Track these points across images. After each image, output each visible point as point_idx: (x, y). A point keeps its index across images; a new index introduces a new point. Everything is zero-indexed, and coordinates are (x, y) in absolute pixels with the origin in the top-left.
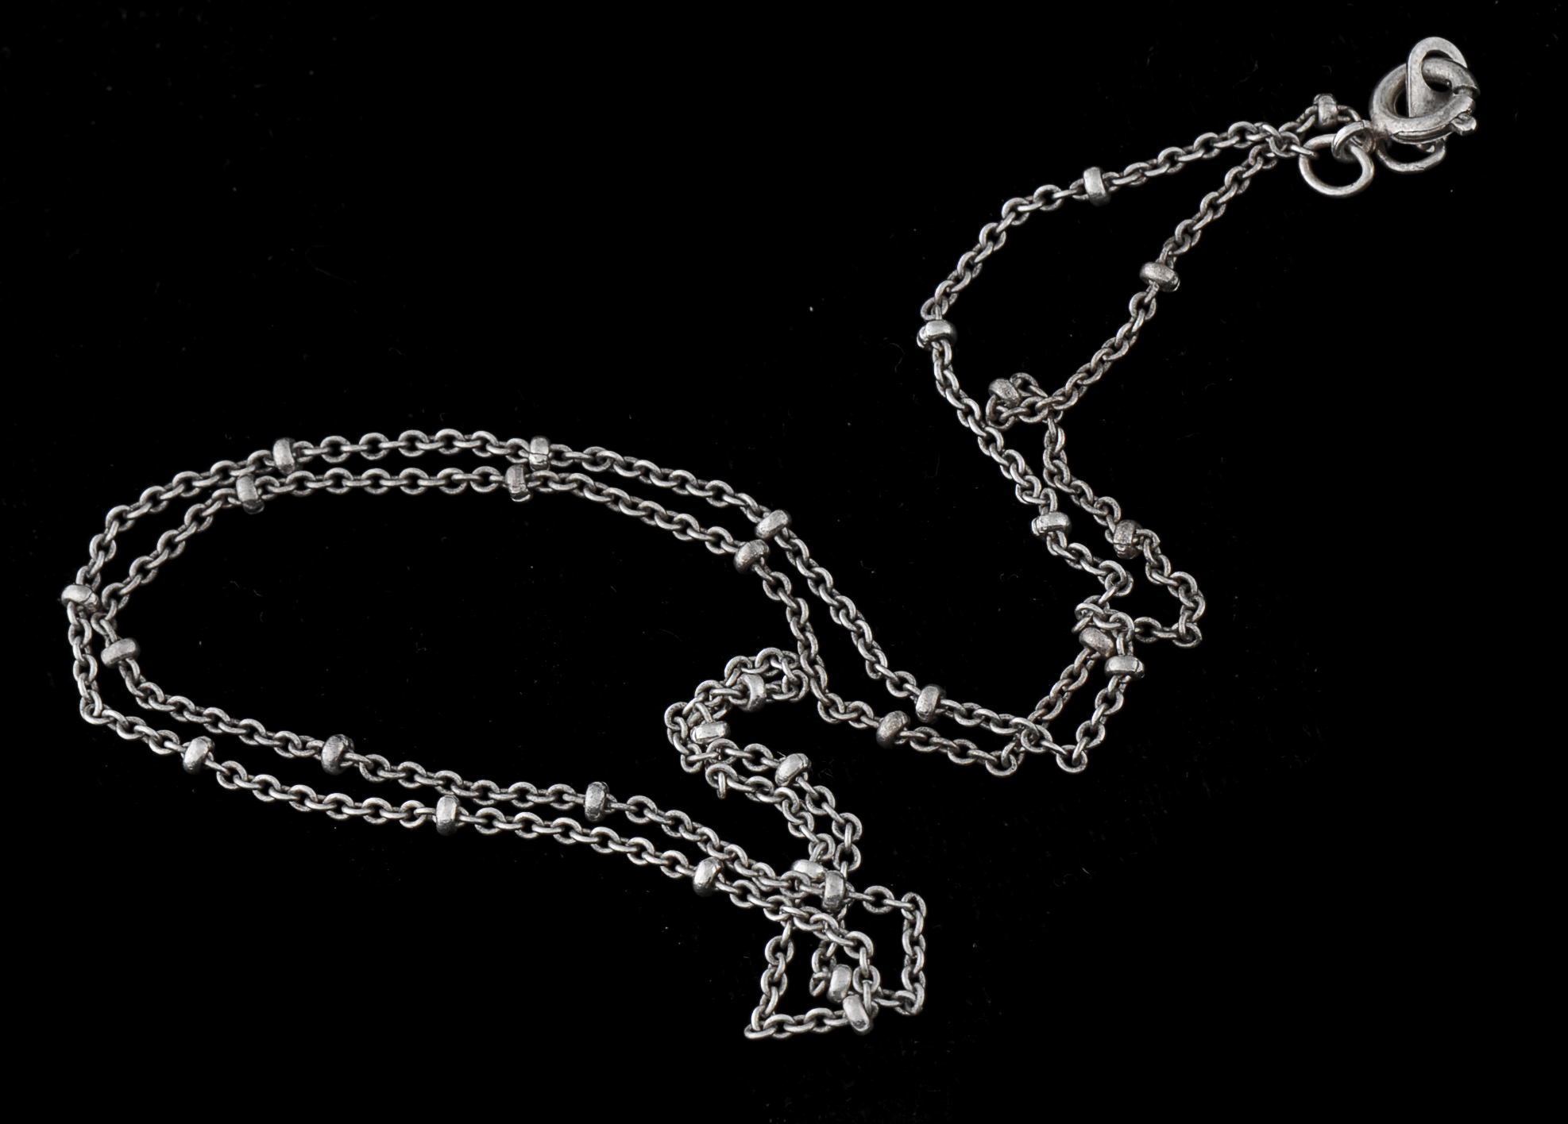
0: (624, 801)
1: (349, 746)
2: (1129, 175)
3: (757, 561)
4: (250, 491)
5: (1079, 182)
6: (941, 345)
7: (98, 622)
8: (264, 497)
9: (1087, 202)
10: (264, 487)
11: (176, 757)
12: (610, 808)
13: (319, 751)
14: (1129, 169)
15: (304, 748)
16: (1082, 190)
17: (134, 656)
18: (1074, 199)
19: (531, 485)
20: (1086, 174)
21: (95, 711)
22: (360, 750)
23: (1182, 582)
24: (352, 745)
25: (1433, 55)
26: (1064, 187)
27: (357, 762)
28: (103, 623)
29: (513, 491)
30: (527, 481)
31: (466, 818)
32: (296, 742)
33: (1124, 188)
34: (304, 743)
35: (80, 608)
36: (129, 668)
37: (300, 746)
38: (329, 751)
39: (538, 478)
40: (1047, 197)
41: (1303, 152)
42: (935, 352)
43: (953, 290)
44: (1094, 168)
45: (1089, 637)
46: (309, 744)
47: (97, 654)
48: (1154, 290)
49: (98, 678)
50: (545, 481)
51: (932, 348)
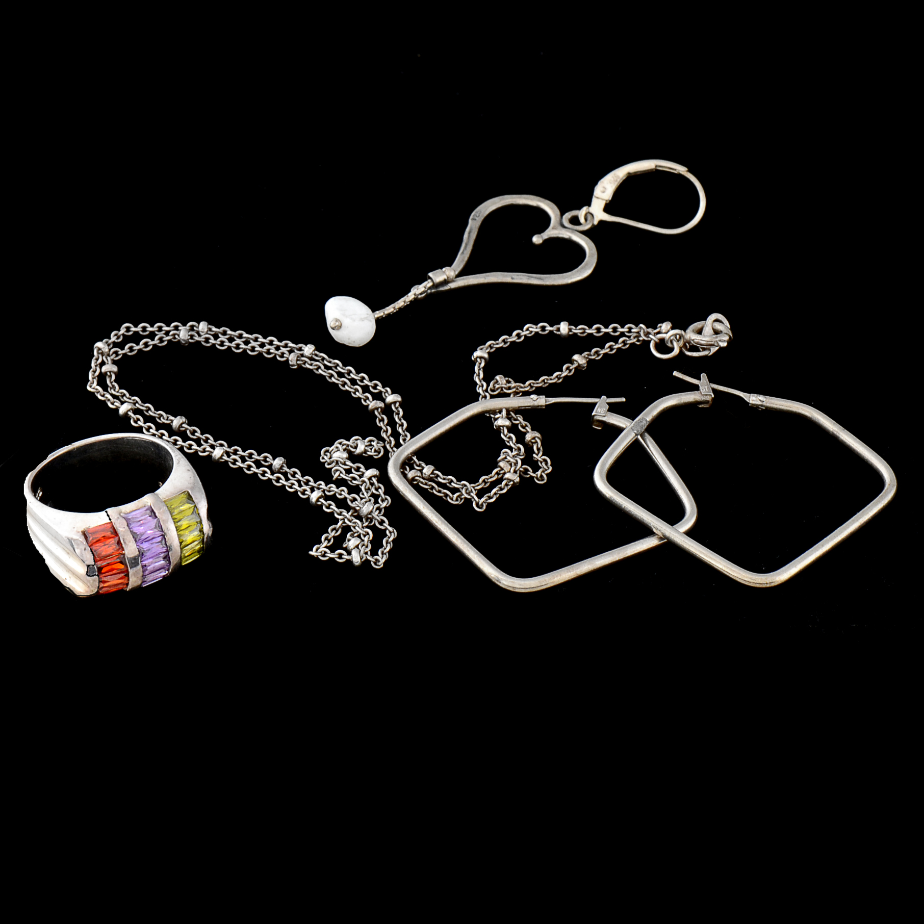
0: (290, 469)
1: (185, 422)
2: (580, 329)
3: (377, 409)
4: (185, 335)
5: (558, 326)
6: (481, 361)
7: (106, 358)
8: (190, 341)
9: (559, 335)
10: (192, 337)
11: (117, 410)
12: (283, 470)
13: (172, 421)
14: (580, 327)
15: (167, 420)
16: (558, 330)
17: (115, 373)
18: (554, 333)
19: (299, 362)
20: (562, 323)
21: (93, 386)
22: (189, 425)
23: (545, 461)
24: (187, 422)
25: (717, 321)
26: (551, 326)
27: (187, 429)
28: (109, 358)
29: (290, 363)
30: (297, 360)
31: (225, 458)
32: (164, 417)
33: (575, 334)
34: (168, 417)
35: (100, 351)
36: (111, 376)
37: (166, 418)
38: (177, 422)
39: (302, 361)
40: (543, 328)
41: (654, 339)
42: (477, 363)
43: (494, 346)
44: (566, 322)
45: (502, 464)
46: (169, 418)
47: (101, 368)
48: (576, 365)
49: (98, 376)
50: (305, 362)
51: (477, 361)
